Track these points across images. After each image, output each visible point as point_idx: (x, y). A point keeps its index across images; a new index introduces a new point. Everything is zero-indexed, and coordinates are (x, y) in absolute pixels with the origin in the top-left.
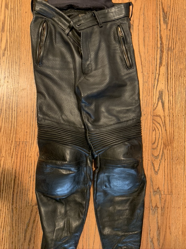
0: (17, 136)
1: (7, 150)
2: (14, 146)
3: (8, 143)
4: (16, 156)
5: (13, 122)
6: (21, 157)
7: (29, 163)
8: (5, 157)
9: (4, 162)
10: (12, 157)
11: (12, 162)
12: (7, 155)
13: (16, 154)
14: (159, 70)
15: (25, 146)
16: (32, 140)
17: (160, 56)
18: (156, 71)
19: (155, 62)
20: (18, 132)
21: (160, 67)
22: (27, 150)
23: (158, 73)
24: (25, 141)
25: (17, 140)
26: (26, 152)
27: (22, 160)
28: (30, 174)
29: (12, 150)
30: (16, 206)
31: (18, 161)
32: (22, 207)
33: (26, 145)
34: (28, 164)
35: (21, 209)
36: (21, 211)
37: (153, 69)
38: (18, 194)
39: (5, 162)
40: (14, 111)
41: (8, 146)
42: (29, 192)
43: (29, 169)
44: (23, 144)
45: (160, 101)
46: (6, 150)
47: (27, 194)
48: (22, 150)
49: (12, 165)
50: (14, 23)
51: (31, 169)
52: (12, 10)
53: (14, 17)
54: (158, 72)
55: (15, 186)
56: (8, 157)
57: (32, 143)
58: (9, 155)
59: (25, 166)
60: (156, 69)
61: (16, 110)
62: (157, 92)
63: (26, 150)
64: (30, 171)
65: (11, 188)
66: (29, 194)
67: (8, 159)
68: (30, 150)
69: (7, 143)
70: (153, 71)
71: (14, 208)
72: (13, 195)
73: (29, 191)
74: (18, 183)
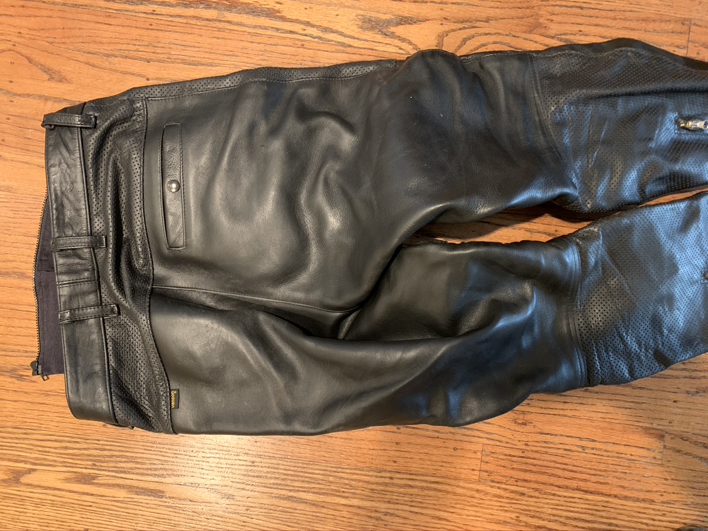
0: (463, 476)
1: (501, 506)
2: (491, 487)
3: (481, 501)
4: (519, 484)
5: (424, 484)
6: (526, 471)
7: (544, 450)
8: (521, 513)
9: (533, 517)
10: (523, 494)
11: (537, 494)
12: (514, 506)
13: (515, 483)
14: (291, 21)
15: (495, 456)
16: (479, 437)
17: (248, 13)
18: (297, 33)
19: (269, 32)
20: (454, 474)
21: (284, 19)
22: (507, 452)
23: (303, 27)
24: (480, 457)
25: (475, 477)
26: (510, 455)
27: (531, 468)
28: (576, 448)
29: (502, 493)
30: (656, 491)
31: (534, 480)
32: (664, 477)
33: (492, 455)
34: (546, 453)
35: (667, 480)
36: (672, 479)
37: (290, 44)
38: (625, 484)
39: (532, 514)
40: (391, 478)
41: (490, 503)
42: (625, 454)
43: (559, 451)
44: (487, 463)
45: (392, 29)
46: (501, 510)
47: (629, 460)
48: (504, 466)
49: (545, 496)
50: (137, 463)
51: (561, 444)
52: (97, 464)
53: (118, 459)
54: (297, 28)
55: (604, 491)
56: (521, 504)
57: (487, 436)
58: (514, 501)
59: (551, 461)
60: (291, 32)
61: (388, 475)
62: (364, 37)
63: (506, 455)
64: (567, 447)
65: (607, 502)
66: (631, 455)
67: (526, 505)
68: (507, 443)
69: (482, 504)
70: (297, 42)
71: (661, 499)
72: (626, 498)
73: (623, 456)
74: (597, 482)
